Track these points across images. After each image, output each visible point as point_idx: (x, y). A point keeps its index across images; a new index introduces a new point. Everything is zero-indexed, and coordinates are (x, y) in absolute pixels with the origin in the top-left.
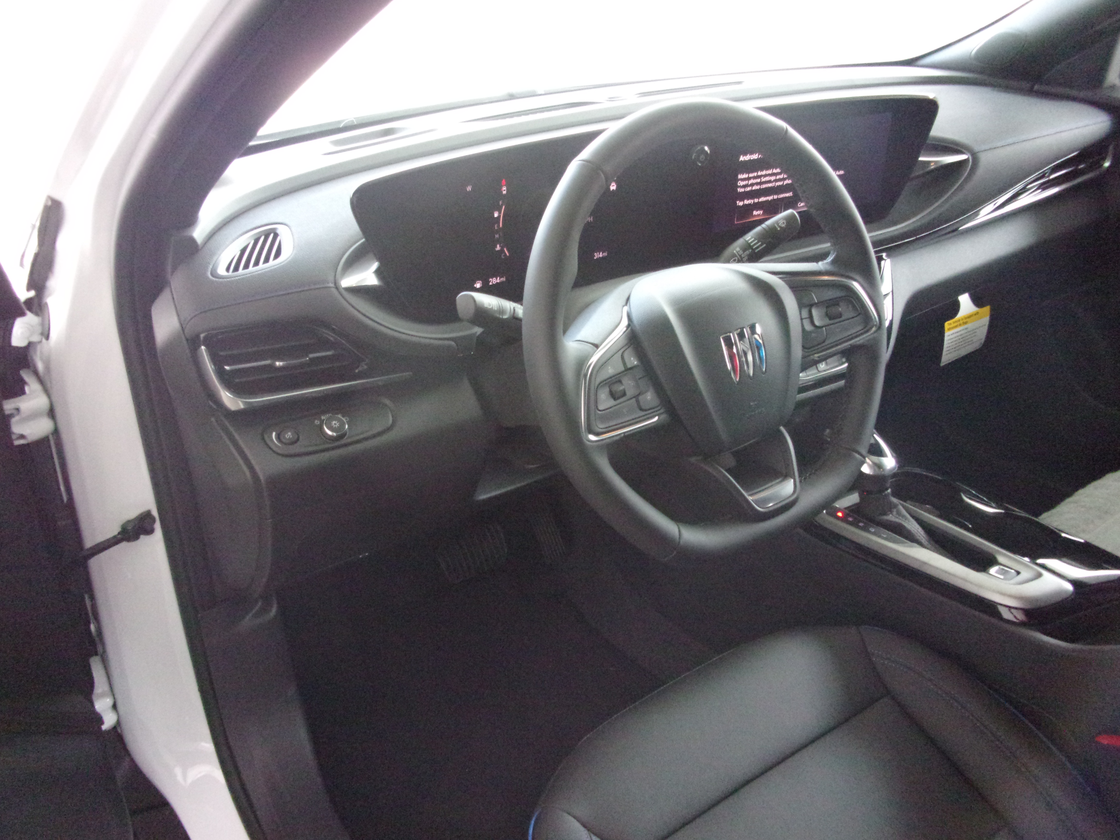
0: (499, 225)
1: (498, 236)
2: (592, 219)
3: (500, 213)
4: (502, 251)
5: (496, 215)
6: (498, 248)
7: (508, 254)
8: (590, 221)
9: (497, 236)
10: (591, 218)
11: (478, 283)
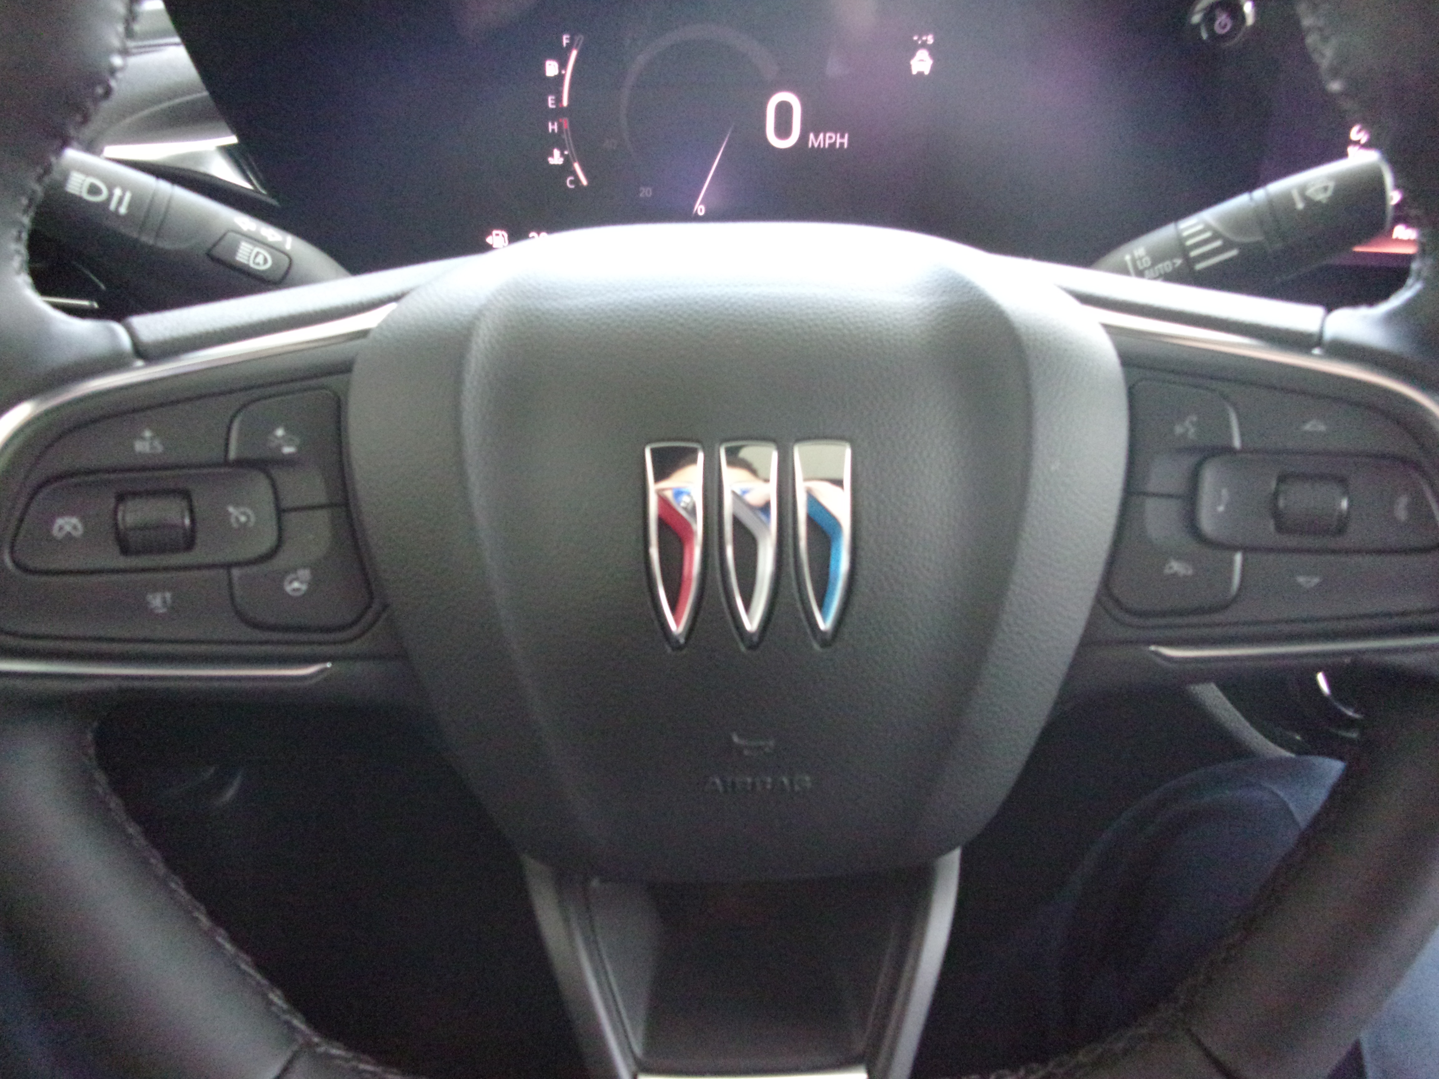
0: (559, 100)
1: (556, 127)
2: (846, 141)
3: (563, 65)
4: (566, 168)
5: (551, 68)
6: (556, 159)
7: (584, 182)
8: (842, 144)
9: (553, 127)
10: (842, 137)
11: (497, 235)
